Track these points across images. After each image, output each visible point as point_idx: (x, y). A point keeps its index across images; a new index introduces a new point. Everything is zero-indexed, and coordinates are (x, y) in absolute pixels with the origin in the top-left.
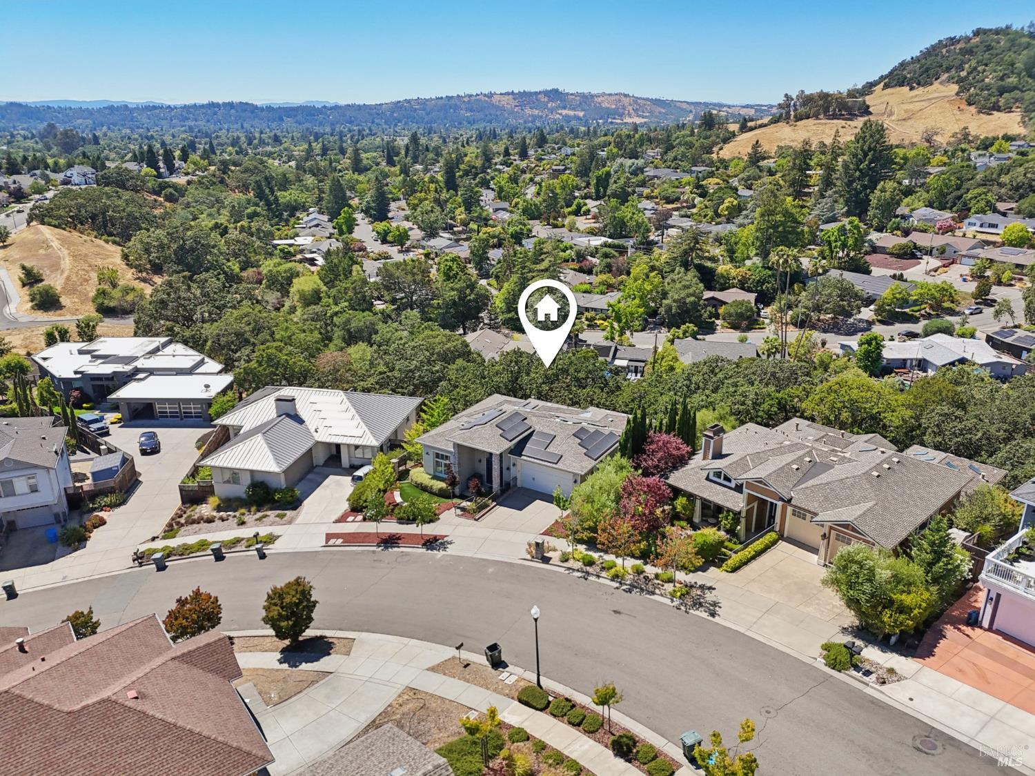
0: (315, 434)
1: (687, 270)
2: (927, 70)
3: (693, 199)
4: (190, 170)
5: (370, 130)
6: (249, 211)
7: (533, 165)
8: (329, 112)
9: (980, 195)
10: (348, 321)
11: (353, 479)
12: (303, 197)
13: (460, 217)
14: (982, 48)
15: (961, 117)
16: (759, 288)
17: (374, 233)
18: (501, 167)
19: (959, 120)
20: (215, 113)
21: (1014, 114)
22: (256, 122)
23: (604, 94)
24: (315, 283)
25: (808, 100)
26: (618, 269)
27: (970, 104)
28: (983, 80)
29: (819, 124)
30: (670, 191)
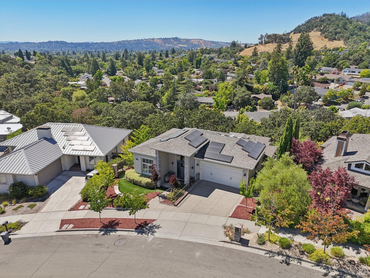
0: (62, 150)
1: (242, 87)
2: (309, 27)
3: (234, 68)
4: (37, 59)
5: (110, 51)
6: (59, 71)
7: (171, 60)
8: (94, 45)
9: (344, 63)
10: (96, 107)
11: (86, 178)
12: (82, 68)
13: (144, 74)
14: (327, 19)
15: (323, 42)
16: (272, 93)
17: (111, 80)
18: (159, 60)
19: (323, 43)
20: (51, 45)
21: (341, 41)
22: (67, 48)
23: (194, 39)
24: (83, 93)
25: (269, 37)
26: (211, 88)
27: (325, 38)
28: (329, 30)
29: (274, 45)
30: (224, 65)
